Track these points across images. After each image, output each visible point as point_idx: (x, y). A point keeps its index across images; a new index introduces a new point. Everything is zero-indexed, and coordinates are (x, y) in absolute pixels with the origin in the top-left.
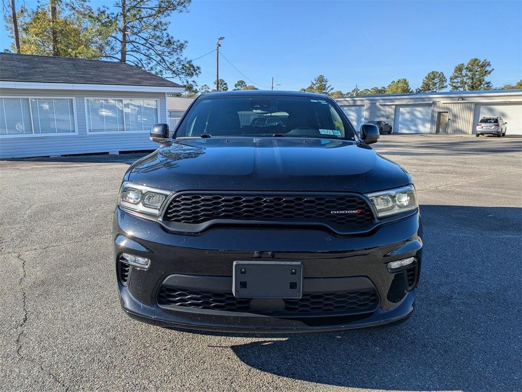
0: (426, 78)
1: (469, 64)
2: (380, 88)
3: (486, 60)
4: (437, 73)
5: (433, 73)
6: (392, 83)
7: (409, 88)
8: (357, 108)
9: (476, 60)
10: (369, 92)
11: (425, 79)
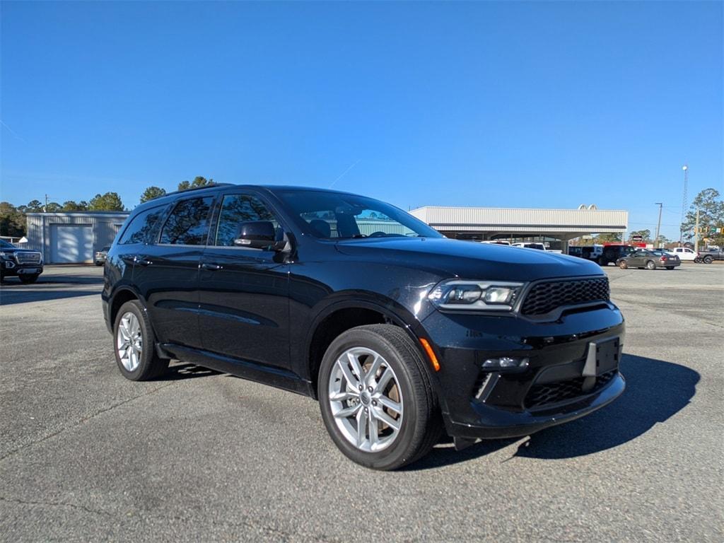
0: (145, 194)
1: (194, 182)
2: (78, 203)
3: (211, 180)
4: (158, 189)
5: (153, 188)
6: (96, 197)
7: (122, 206)
8: (77, 228)
9: (202, 179)
10: (58, 208)
11: (144, 196)
